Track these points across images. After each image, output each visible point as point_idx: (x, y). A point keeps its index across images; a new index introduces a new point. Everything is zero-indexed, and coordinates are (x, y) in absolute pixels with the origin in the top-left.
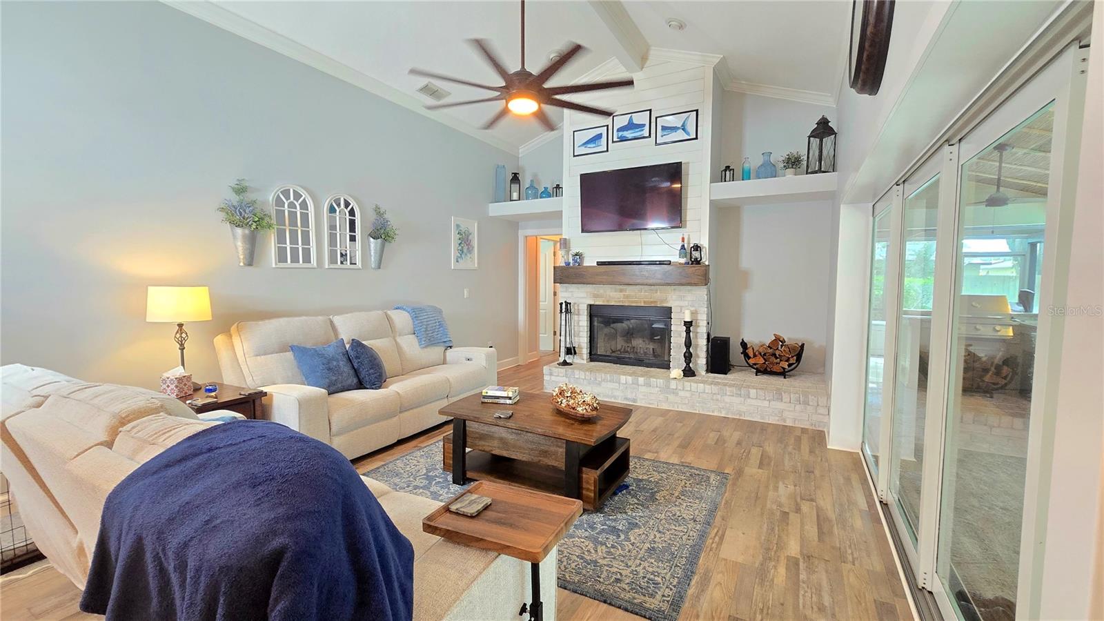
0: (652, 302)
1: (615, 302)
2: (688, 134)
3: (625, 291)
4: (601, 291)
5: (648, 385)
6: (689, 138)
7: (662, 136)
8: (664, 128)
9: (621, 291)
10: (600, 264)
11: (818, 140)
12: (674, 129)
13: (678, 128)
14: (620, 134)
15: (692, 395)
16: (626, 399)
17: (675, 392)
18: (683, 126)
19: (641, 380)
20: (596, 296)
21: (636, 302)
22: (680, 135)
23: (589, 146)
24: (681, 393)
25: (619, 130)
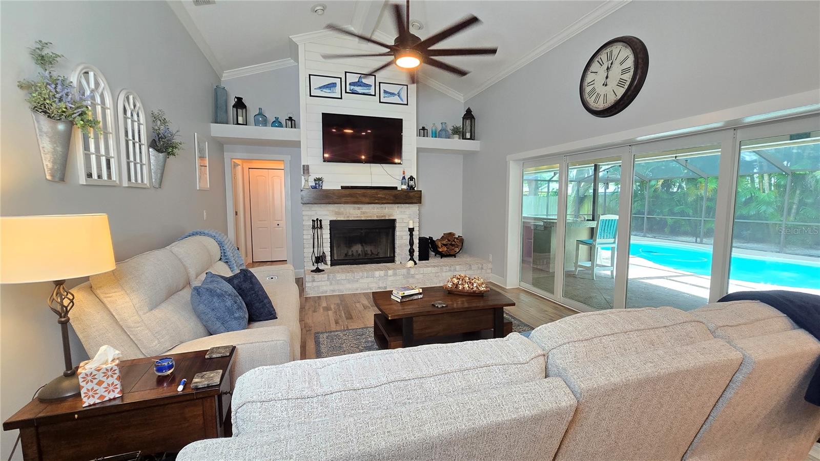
0: (382, 216)
1: (354, 217)
2: (402, 100)
3: (362, 208)
4: (342, 210)
5: (395, 275)
6: (402, 103)
7: (384, 97)
8: (385, 92)
9: (359, 208)
10: (342, 187)
11: (469, 121)
12: (393, 94)
13: (395, 94)
14: (352, 87)
15: (424, 276)
16: (379, 288)
17: (413, 276)
18: (398, 93)
19: (390, 272)
20: (338, 213)
21: (371, 217)
22: (395, 99)
23: (324, 90)
24: (417, 277)
25: (350, 84)
